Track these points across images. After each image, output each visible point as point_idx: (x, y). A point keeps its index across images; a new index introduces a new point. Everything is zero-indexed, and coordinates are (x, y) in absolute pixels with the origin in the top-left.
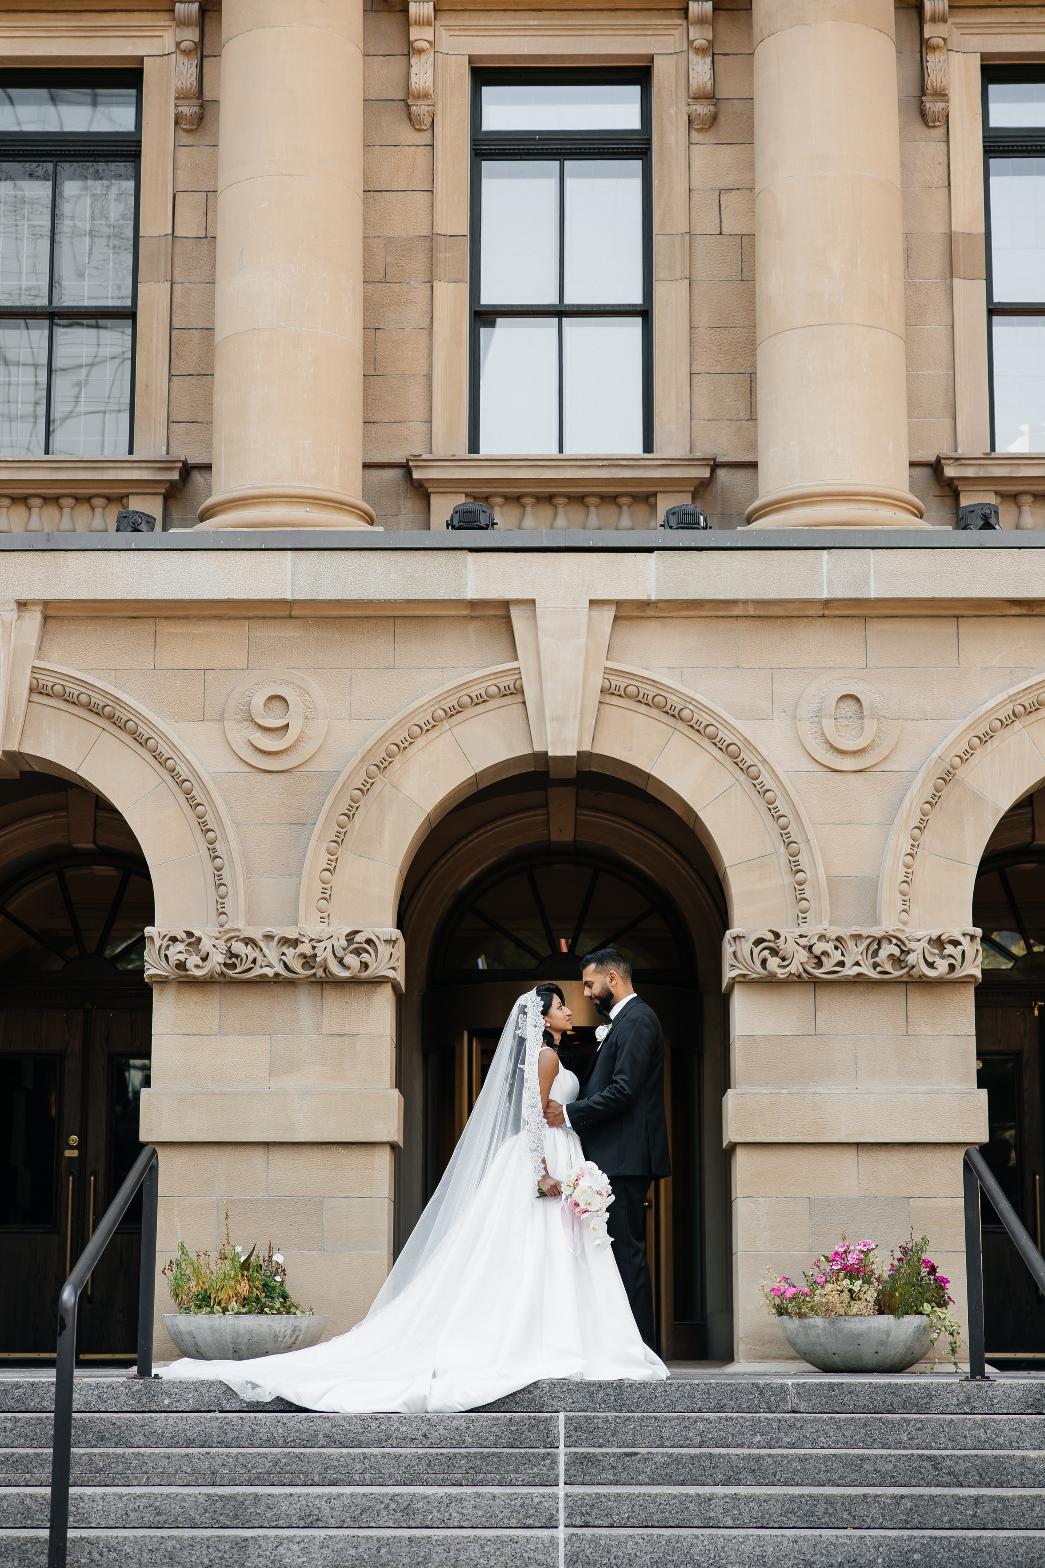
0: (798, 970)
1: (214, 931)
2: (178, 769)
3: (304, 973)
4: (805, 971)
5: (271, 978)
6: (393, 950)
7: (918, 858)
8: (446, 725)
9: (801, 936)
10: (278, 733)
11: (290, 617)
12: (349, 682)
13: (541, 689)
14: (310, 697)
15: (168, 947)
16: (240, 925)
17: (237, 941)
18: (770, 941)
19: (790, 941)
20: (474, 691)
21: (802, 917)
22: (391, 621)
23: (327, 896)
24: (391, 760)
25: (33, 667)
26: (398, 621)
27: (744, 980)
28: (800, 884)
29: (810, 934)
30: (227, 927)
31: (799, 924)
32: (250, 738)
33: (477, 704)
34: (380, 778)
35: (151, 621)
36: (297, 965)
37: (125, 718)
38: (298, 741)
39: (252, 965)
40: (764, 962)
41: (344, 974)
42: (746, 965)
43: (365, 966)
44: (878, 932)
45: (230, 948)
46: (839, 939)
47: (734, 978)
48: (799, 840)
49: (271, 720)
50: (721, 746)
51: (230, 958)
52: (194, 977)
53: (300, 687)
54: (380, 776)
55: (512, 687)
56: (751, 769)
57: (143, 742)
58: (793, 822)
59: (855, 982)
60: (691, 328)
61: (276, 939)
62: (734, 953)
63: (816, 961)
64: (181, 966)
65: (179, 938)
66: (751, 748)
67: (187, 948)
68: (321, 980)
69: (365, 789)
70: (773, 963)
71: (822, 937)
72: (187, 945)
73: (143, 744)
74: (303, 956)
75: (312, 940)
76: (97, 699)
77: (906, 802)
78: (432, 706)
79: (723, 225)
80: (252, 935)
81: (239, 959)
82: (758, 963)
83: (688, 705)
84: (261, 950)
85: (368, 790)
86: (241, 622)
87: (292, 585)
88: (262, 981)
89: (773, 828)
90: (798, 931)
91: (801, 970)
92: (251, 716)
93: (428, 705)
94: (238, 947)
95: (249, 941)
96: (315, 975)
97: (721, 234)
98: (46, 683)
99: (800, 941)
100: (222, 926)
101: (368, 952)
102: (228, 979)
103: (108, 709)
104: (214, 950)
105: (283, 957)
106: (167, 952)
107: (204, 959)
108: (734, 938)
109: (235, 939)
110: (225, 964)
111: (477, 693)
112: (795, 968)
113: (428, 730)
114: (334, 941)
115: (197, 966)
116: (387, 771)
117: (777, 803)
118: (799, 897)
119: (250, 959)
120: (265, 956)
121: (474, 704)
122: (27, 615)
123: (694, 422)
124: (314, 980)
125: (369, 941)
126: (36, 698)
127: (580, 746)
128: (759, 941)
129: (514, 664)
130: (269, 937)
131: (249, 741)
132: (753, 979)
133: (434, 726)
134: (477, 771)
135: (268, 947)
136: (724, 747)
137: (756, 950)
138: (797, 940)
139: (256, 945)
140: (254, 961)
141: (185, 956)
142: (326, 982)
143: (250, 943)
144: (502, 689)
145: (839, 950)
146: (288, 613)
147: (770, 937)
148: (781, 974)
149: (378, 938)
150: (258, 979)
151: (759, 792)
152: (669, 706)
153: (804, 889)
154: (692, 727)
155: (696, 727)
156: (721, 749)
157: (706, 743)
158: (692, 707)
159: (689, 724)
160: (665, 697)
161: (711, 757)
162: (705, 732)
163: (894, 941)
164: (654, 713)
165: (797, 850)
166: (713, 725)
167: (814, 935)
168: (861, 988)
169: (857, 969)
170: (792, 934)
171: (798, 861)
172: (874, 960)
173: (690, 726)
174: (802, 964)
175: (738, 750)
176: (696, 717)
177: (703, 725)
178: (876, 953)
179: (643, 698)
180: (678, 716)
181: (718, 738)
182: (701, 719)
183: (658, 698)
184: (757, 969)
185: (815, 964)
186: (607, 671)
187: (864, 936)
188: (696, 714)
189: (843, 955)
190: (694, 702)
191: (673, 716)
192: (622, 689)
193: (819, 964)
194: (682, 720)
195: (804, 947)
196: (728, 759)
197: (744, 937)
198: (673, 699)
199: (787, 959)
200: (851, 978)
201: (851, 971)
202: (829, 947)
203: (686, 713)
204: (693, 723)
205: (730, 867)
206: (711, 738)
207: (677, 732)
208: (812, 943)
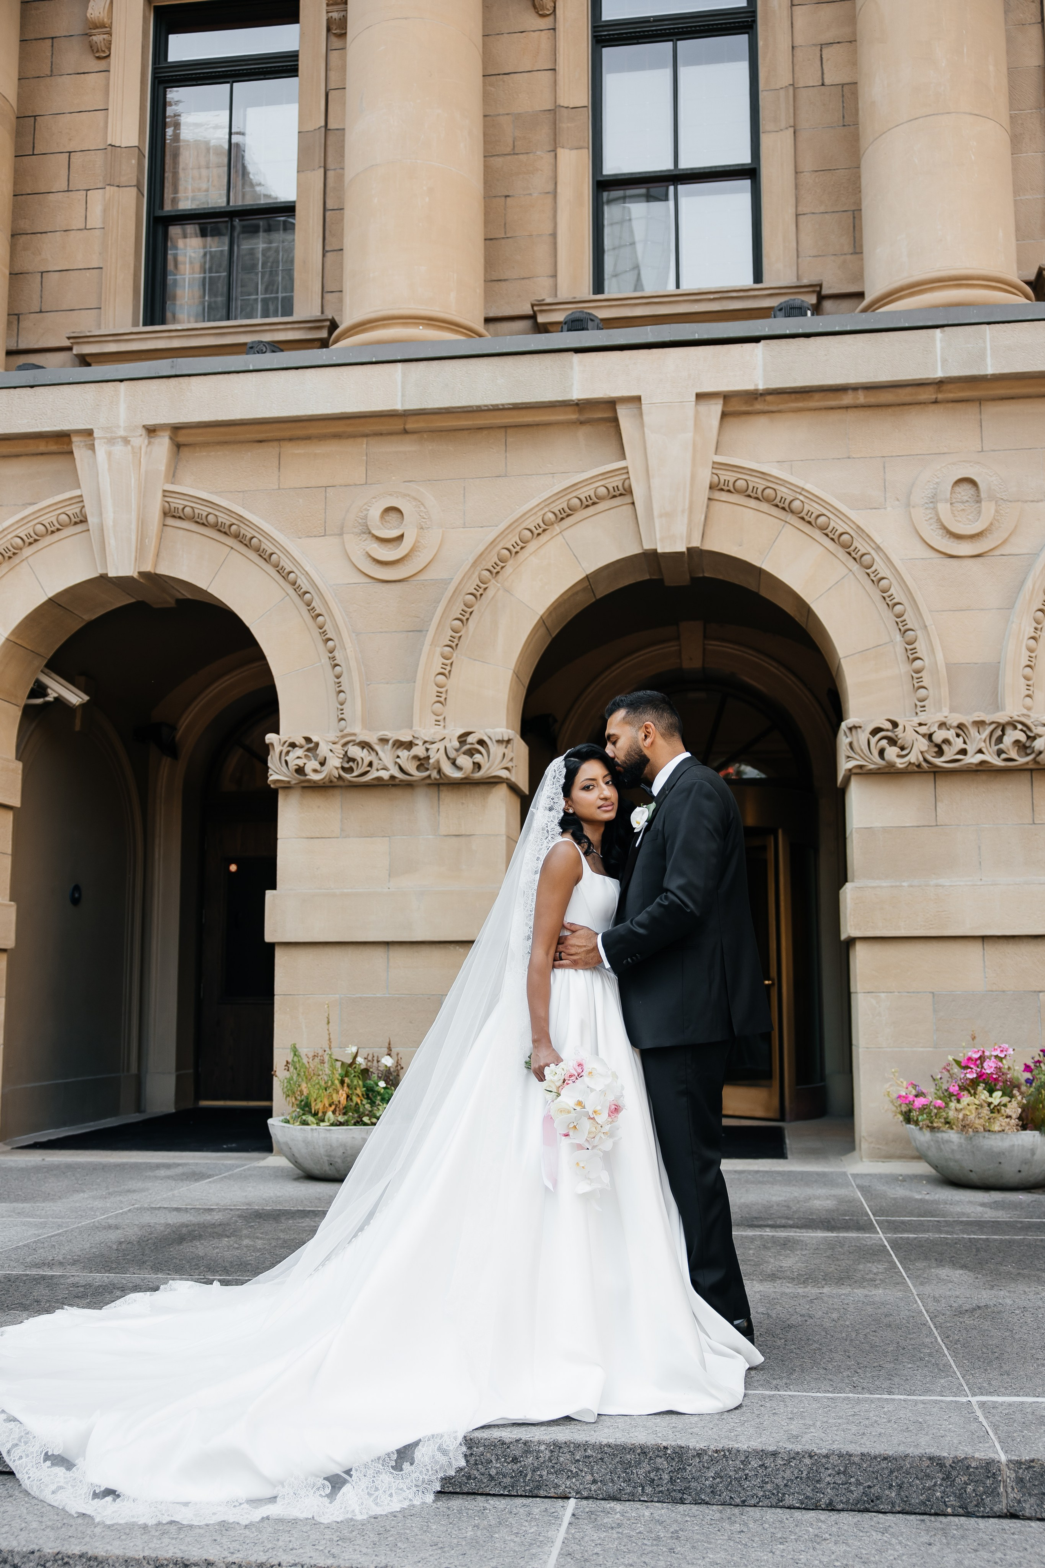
0: (918, 759)
1: (332, 736)
2: (299, 582)
3: (418, 775)
4: (925, 760)
5: (388, 780)
6: (506, 751)
7: (1041, 641)
8: (557, 528)
9: (920, 724)
10: (395, 544)
11: (406, 432)
12: (462, 492)
13: (649, 487)
14: (425, 507)
15: (288, 753)
16: (357, 730)
17: (354, 745)
18: (887, 730)
19: (909, 730)
20: (584, 493)
21: (921, 705)
22: (503, 430)
23: (442, 699)
24: (503, 564)
25: (164, 491)
26: (509, 431)
27: (862, 772)
28: (918, 672)
29: (929, 722)
30: (345, 732)
31: (917, 713)
32: (367, 549)
33: (587, 506)
34: (494, 584)
35: (276, 444)
36: (411, 768)
37: (249, 536)
38: (413, 550)
39: (369, 769)
40: (882, 752)
41: (457, 775)
42: (863, 755)
43: (478, 766)
44: (1002, 717)
45: (346, 752)
46: (960, 726)
47: (850, 770)
48: (916, 627)
49: (387, 531)
50: (833, 537)
51: (348, 762)
52: (315, 782)
53: (415, 499)
54: (493, 581)
55: (620, 487)
56: (864, 557)
57: (266, 557)
58: (909, 609)
59: (977, 771)
60: (796, 173)
61: (391, 742)
62: (851, 744)
63: (936, 749)
64: (300, 770)
65: (297, 743)
66: (864, 535)
67: (306, 753)
68: (436, 782)
69: (478, 594)
70: (892, 753)
71: (942, 725)
72: (306, 751)
73: (268, 560)
74: (416, 757)
75: (425, 742)
76: (223, 518)
77: (1029, 584)
78: (542, 509)
79: (825, 76)
80: (367, 739)
81: (356, 762)
82: (876, 753)
83: (798, 496)
84: (377, 754)
85: (481, 595)
86: (359, 440)
87: (403, 396)
88: (379, 785)
89: (889, 616)
90: (917, 720)
91: (921, 759)
92: (368, 529)
93: (537, 509)
94: (355, 751)
95: (364, 745)
96: (429, 776)
97: (823, 85)
98: (177, 506)
99: (919, 729)
100: (342, 731)
101: (480, 753)
102: (346, 783)
103: (234, 527)
104: (331, 754)
105: (398, 760)
106: (287, 758)
107: (322, 764)
108: (850, 729)
109: (352, 744)
110: (343, 768)
111: (586, 494)
112: (914, 757)
113: (539, 534)
114: (445, 742)
115: (315, 771)
116: (500, 576)
117: (892, 591)
118: (916, 685)
119: (366, 762)
120: (380, 760)
121: (584, 506)
122: (156, 441)
123: (800, 260)
124: (428, 781)
125: (481, 742)
126: (170, 521)
127: (689, 542)
128: (876, 731)
129: (622, 464)
130: (384, 741)
131: (367, 553)
132: (870, 770)
133: (544, 530)
134: (588, 572)
135: (383, 751)
136: (836, 537)
137: (874, 740)
138: (916, 729)
139: (373, 749)
140: (370, 764)
141: (304, 761)
142: (443, 784)
143: (367, 747)
144: (611, 489)
145: (961, 738)
146: (402, 427)
147: (888, 726)
148: (901, 764)
149: (490, 738)
150: (375, 782)
151: (873, 581)
152: (779, 498)
153: (921, 677)
154: (803, 519)
155: (807, 518)
156: (832, 539)
157: (817, 534)
158: (801, 498)
159: (799, 515)
160: (775, 490)
161: (823, 548)
162: (816, 523)
163: (1020, 726)
164: (764, 506)
165: (914, 637)
166: (824, 515)
167: (934, 723)
168: (984, 777)
169: (980, 757)
170: (910, 723)
171: (915, 649)
172: (997, 747)
173: (800, 518)
174: (922, 753)
175: (851, 539)
176: (807, 507)
177: (814, 516)
178: (1000, 740)
179: (752, 492)
180: (787, 509)
181: (830, 528)
182: (812, 510)
183: (768, 491)
184: (874, 760)
185: (935, 752)
186: (715, 466)
187: (987, 722)
188: (805, 504)
189: (965, 742)
190: (803, 493)
191: (783, 509)
192: (731, 484)
193: (940, 752)
194: (792, 512)
195: (924, 736)
196: (840, 549)
197: (860, 727)
198: (783, 491)
199: (907, 748)
200: (973, 766)
201: (973, 759)
202: (950, 734)
203: (796, 505)
204: (803, 514)
205: (845, 657)
206: (823, 529)
207: (787, 525)
208: (932, 731)
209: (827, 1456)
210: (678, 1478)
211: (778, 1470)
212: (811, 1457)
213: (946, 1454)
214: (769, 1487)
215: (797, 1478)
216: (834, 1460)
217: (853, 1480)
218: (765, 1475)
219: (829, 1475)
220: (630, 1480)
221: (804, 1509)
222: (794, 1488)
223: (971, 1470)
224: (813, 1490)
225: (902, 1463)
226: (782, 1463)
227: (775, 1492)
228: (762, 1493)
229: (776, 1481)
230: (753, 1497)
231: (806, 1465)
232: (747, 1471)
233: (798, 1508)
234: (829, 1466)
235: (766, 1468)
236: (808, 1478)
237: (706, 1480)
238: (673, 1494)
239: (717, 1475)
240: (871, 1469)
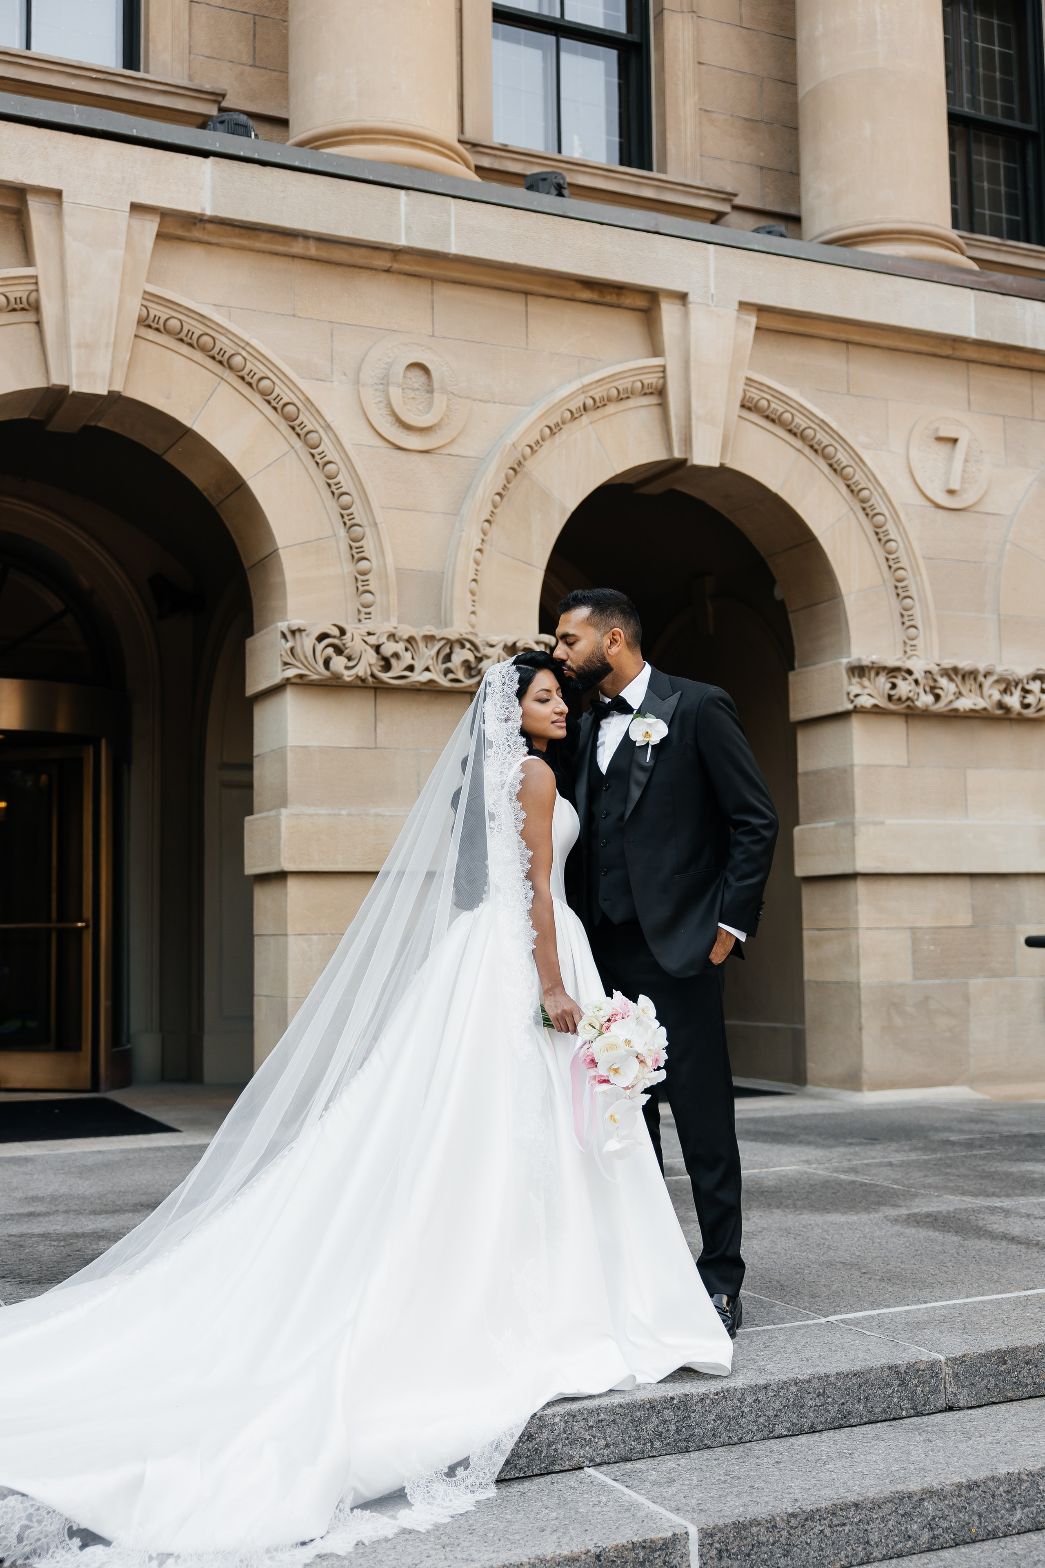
4: (373, 675)
7: (485, 554)
9: (369, 634)
18: (334, 637)
19: (357, 639)
21: (364, 612)
27: (299, 682)
28: (362, 573)
29: (378, 632)
31: (360, 620)
40: (327, 663)
42: (306, 663)
44: (449, 634)
46: (411, 640)
47: (288, 679)
48: (364, 522)
50: (276, 405)
55: (24, 300)
56: (310, 435)
58: (357, 501)
59: (420, 690)
62: (292, 649)
63: (382, 663)
66: (313, 411)
70: (339, 663)
71: (392, 636)
77: (478, 492)
82: (321, 662)
83: (240, 351)
89: (333, 507)
90: (364, 628)
91: (369, 673)
99: (367, 639)
108: (293, 632)
112: (361, 670)
117: (339, 478)
118: (361, 589)
127: (111, 384)
128: (322, 637)
132: (312, 681)
136: (279, 406)
137: (318, 647)
138: (366, 639)
145: (409, 652)
147: (336, 632)
148: (349, 676)
151: (317, 463)
152: (217, 349)
153: (367, 581)
154: (243, 378)
155: (248, 379)
156: (275, 408)
157: (257, 399)
158: (244, 353)
159: (240, 374)
160: (213, 338)
161: (262, 417)
162: (257, 386)
163: (468, 645)
164: (198, 356)
165: (362, 534)
166: (268, 378)
167: (383, 633)
168: (424, 697)
169: (426, 677)
170: (359, 631)
171: (362, 547)
172: (444, 666)
173: (239, 376)
174: (370, 665)
175: (297, 411)
176: (249, 366)
177: (256, 377)
178: (448, 658)
179: (186, 336)
180: (225, 363)
181: (274, 395)
182: (255, 370)
183: (205, 339)
184: (319, 670)
185: (381, 666)
186: (146, 297)
187: (438, 637)
188: (248, 363)
189: (413, 658)
190: (248, 348)
191: (221, 362)
192: (162, 322)
193: (387, 667)
194: (231, 368)
195: (372, 646)
196: (283, 421)
197: (304, 630)
198: (223, 342)
199: (353, 659)
200: (418, 685)
201: (419, 677)
202: (399, 647)
203: (237, 361)
204: (244, 373)
205: (284, 548)
206: (265, 394)
207: (223, 382)
208: (381, 642)
209: (809, 1381)
210: (684, 1427)
211: (769, 1402)
212: (796, 1384)
213: (900, 1362)
214: (762, 1420)
215: (785, 1406)
216: (815, 1384)
217: (830, 1400)
218: (758, 1409)
219: (811, 1399)
220: (640, 1438)
221: (791, 1436)
222: (783, 1417)
223: (920, 1373)
224: (798, 1416)
225: (868, 1376)
226: (772, 1394)
227: (766, 1424)
228: (756, 1428)
229: (767, 1413)
230: (748, 1433)
231: (792, 1393)
232: (743, 1409)
233: (786, 1436)
234: (811, 1390)
235: (759, 1402)
236: (794, 1405)
237: (708, 1423)
238: (680, 1443)
239: (719, 1417)
240: (844, 1387)
